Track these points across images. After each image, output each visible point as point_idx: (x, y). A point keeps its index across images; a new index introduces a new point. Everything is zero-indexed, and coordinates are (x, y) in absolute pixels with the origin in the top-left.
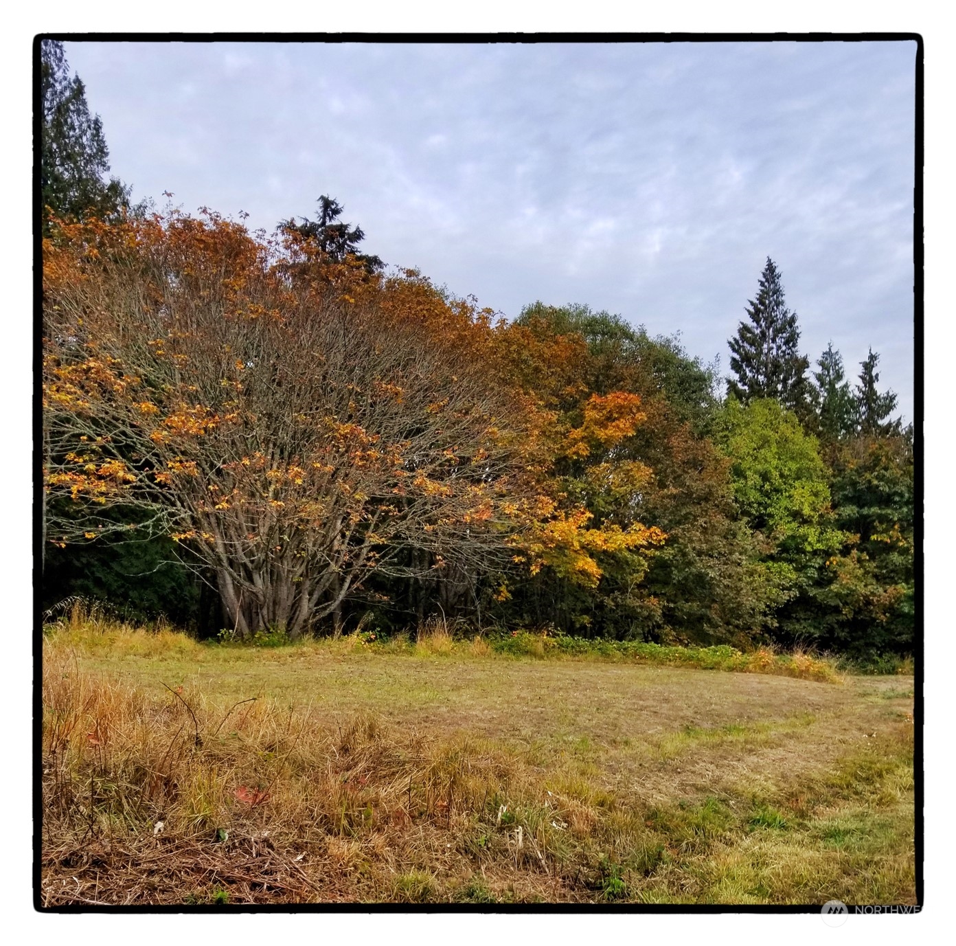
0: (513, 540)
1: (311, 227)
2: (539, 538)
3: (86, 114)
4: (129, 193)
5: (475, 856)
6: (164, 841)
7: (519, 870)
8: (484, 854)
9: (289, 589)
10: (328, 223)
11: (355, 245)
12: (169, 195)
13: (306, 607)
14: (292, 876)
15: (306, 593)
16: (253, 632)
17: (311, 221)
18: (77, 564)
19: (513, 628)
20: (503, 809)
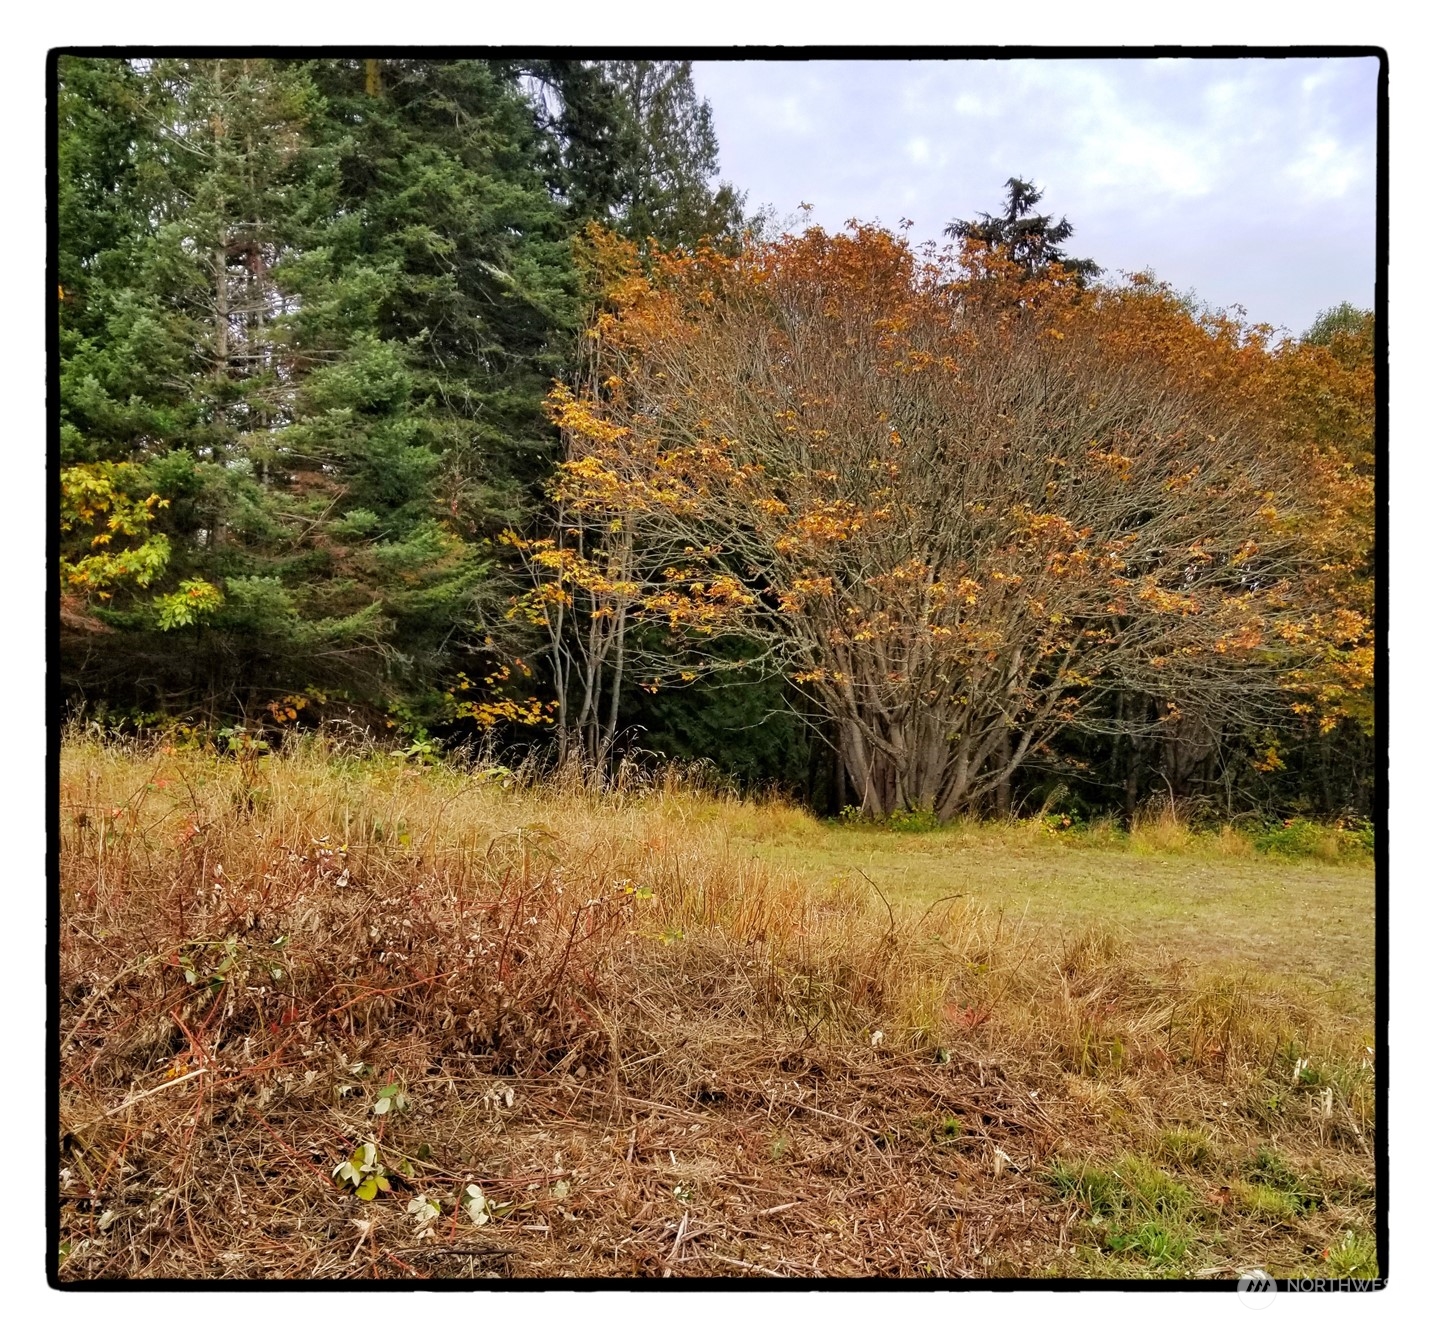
0: (1293, 679)
1: (994, 225)
2: (1335, 675)
3: (691, 99)
4: (742, 203)
5: (1262, 1120)
6: (883, 1054)
7: (1326, 1147)
8: (1275, 1121)
9: (940, 750)
10: (1019, 218)
11: (1059, 245)
12: (807, 207)
13: (964, 775)
14: (1029, 1112)
15: (966, 756)
16: (887, 812)
17: (994, 217)
18: (656, 712)
19: (1284, 814)
20: (1301, 1066)
